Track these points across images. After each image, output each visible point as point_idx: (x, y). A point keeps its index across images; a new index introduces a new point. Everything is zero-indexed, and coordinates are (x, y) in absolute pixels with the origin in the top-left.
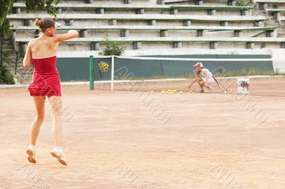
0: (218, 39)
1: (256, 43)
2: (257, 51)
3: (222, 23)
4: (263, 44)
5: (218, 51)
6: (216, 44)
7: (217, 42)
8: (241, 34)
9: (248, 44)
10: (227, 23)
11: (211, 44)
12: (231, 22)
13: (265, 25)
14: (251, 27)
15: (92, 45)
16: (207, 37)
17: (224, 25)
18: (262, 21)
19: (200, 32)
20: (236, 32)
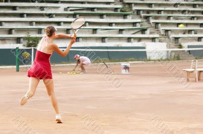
0: (108, 36)
1: (135, 38)
2: (135, 44)
3: (110, 24)
4: (140, 39)
5: (108, 44)
6: (106, 39)
7: (107, 37)
8: (124, 32)
9: (129, 39)
10: (114, 24)
11: (103, 39)
12: (117, 24)
13: (141, 25)
14: (131, 27)
15: (18, 40)
16: (100, 34)
17: (112, 26)
18: (139, 23)
19: (95, 31)
20: (121, 31)
